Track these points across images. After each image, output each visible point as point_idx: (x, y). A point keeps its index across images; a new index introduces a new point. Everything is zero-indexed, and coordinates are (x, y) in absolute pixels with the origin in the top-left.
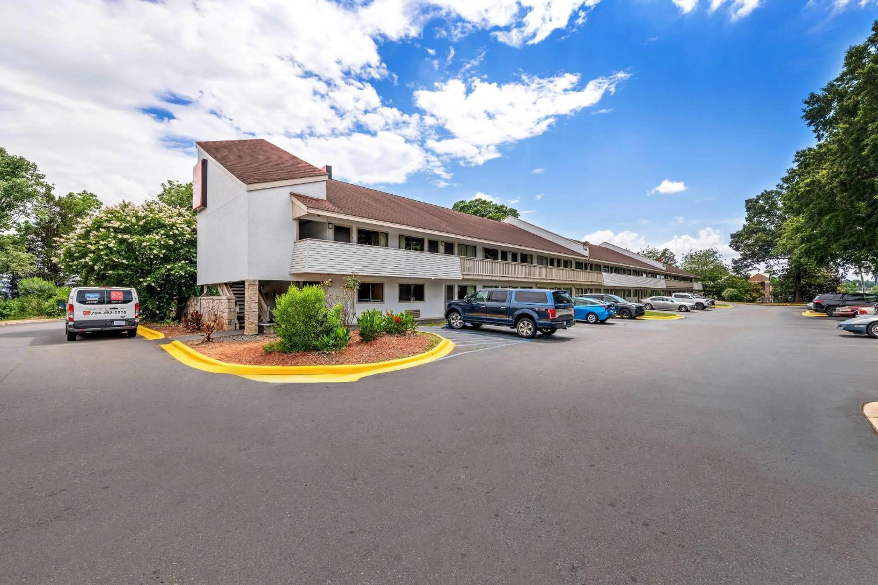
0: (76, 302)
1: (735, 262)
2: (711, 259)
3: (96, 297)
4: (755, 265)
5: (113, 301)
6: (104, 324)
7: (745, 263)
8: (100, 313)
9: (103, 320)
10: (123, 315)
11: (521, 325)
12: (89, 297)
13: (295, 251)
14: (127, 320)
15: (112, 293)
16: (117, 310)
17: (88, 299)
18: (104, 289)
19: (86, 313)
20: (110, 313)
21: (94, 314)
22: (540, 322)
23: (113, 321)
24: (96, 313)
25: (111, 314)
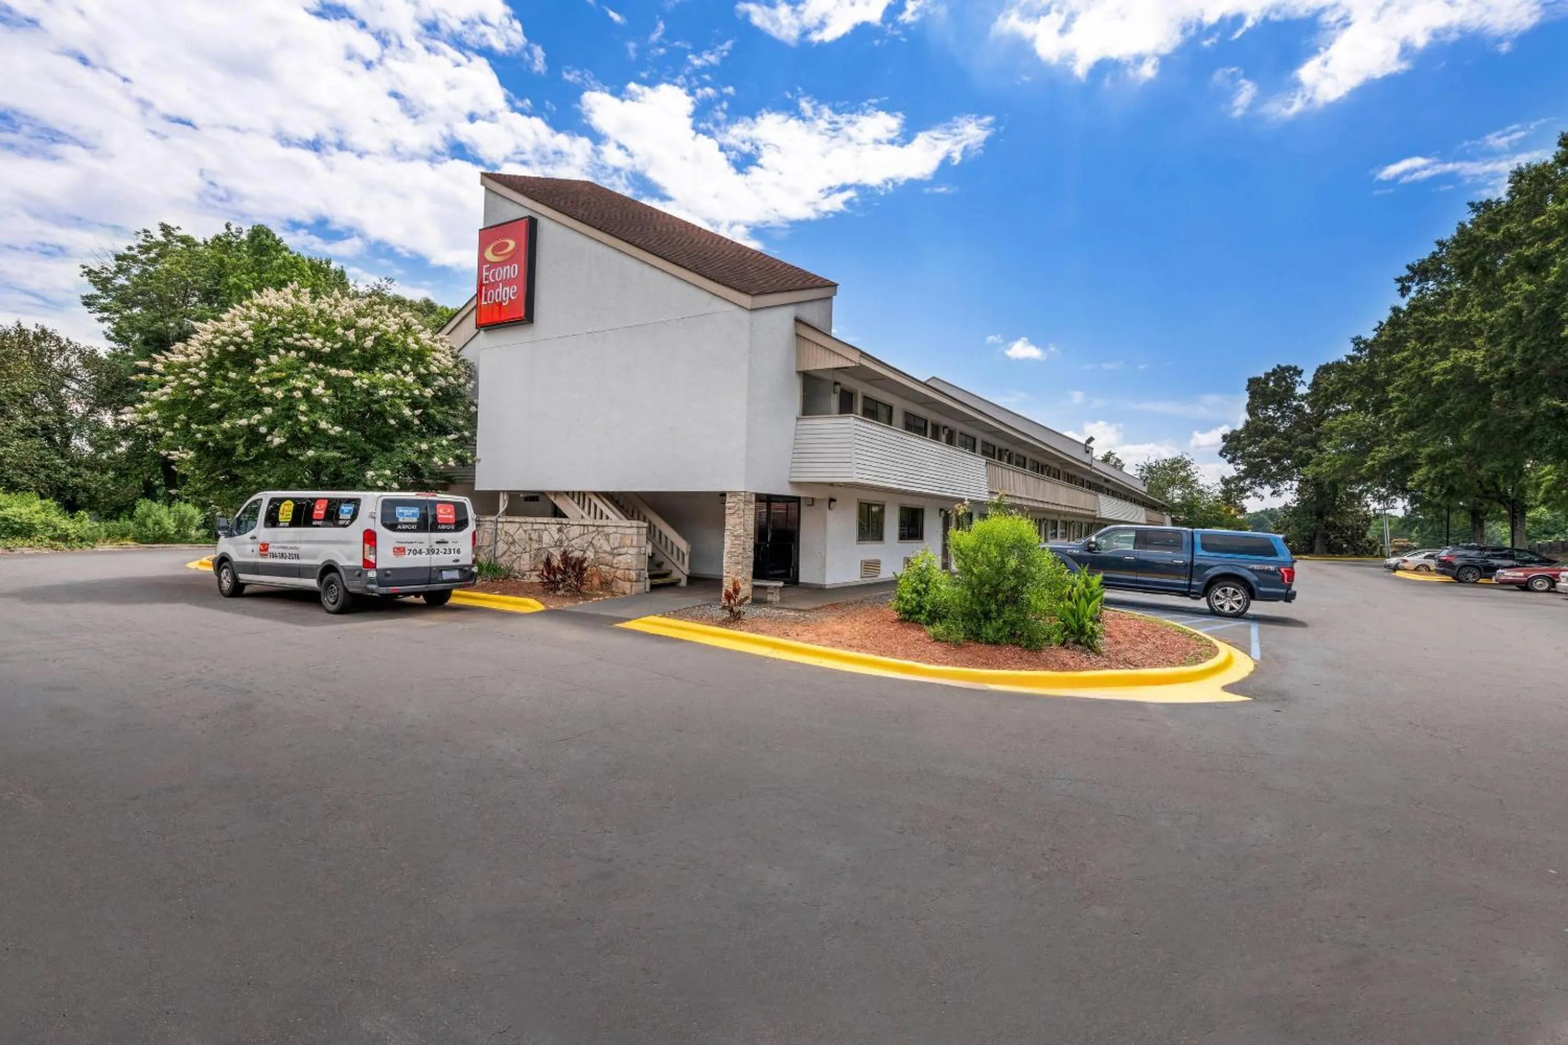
0: (381, 526)
1: (1226, 482)
2: (1183, 474)
3: (414, 515)
4: (1257, 489)
5: (442, 524)
6: (426, 576)
7: (1242, 484)
8: (420, 552)
9: (425, 569)
10: (456, 556)
11: (1219, 593)
12: (402, 514)
13: (798, 437)
14: (461, 569)
15: (438, 506)
16: (447, 546)
17: (401, 520)
18: (425, 498)
19: (399, 551)
20: (436, 551)
21: (411, 554)
22: (1262, 589)
23: (441, 569)
24: (415, 552)
25: (437, 553)
